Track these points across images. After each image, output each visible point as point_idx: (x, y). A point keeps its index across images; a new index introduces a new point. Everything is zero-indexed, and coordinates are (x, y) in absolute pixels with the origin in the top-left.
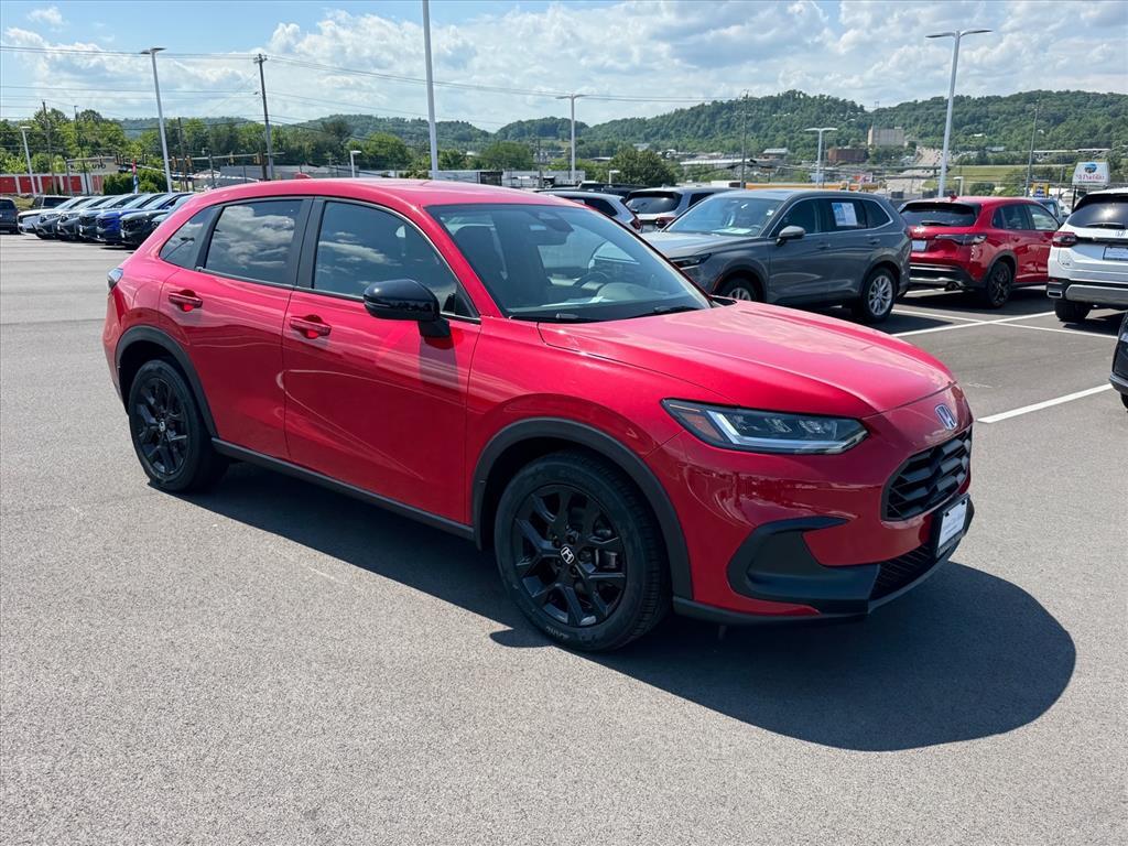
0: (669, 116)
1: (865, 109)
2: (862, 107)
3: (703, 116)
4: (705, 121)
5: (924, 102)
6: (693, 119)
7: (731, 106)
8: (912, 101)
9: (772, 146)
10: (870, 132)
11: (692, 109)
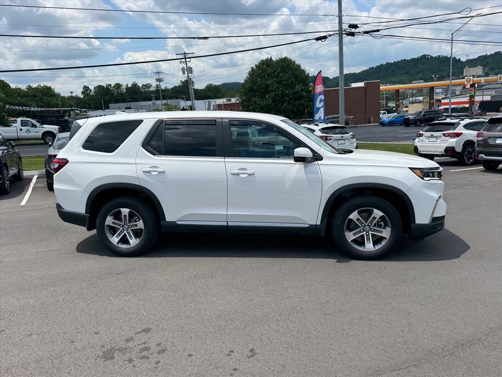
0: (366, 70)
1: (461, 60)
2: (459, 59)
3: (382, 69)
4: (383, 71)
5: (491, 55)
6: (378, 71)
7: (396, 64)
8: (485, 55)
9: (415, 80)
10: (465, 70)
11: (377, 67)
